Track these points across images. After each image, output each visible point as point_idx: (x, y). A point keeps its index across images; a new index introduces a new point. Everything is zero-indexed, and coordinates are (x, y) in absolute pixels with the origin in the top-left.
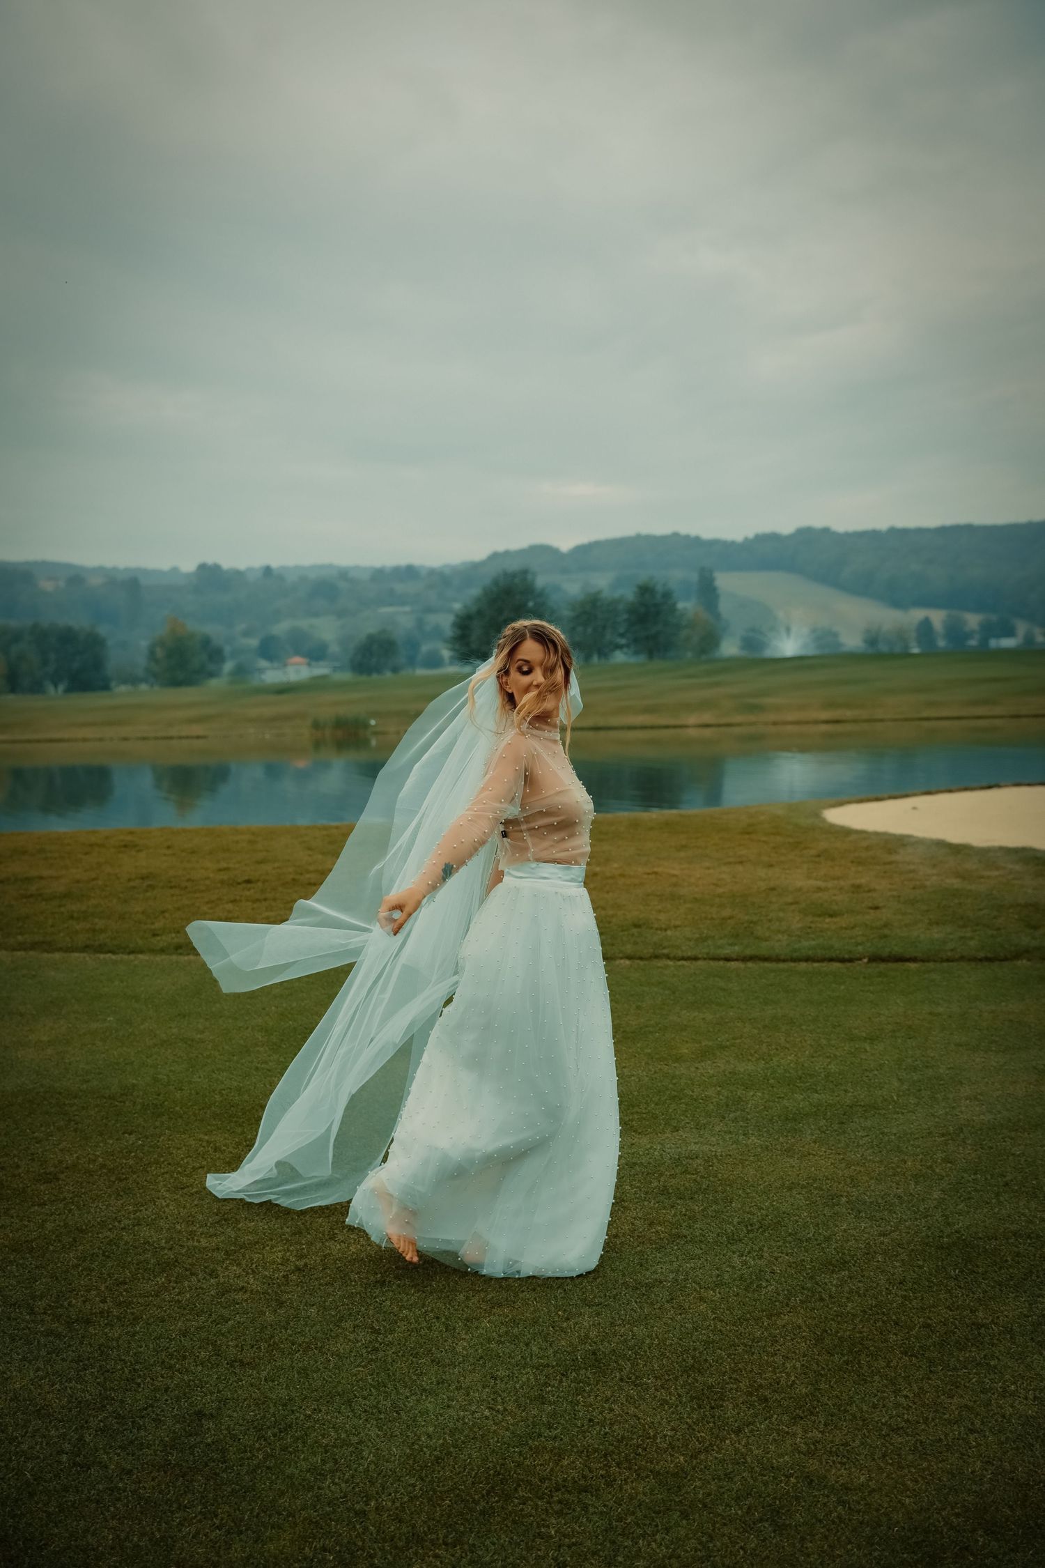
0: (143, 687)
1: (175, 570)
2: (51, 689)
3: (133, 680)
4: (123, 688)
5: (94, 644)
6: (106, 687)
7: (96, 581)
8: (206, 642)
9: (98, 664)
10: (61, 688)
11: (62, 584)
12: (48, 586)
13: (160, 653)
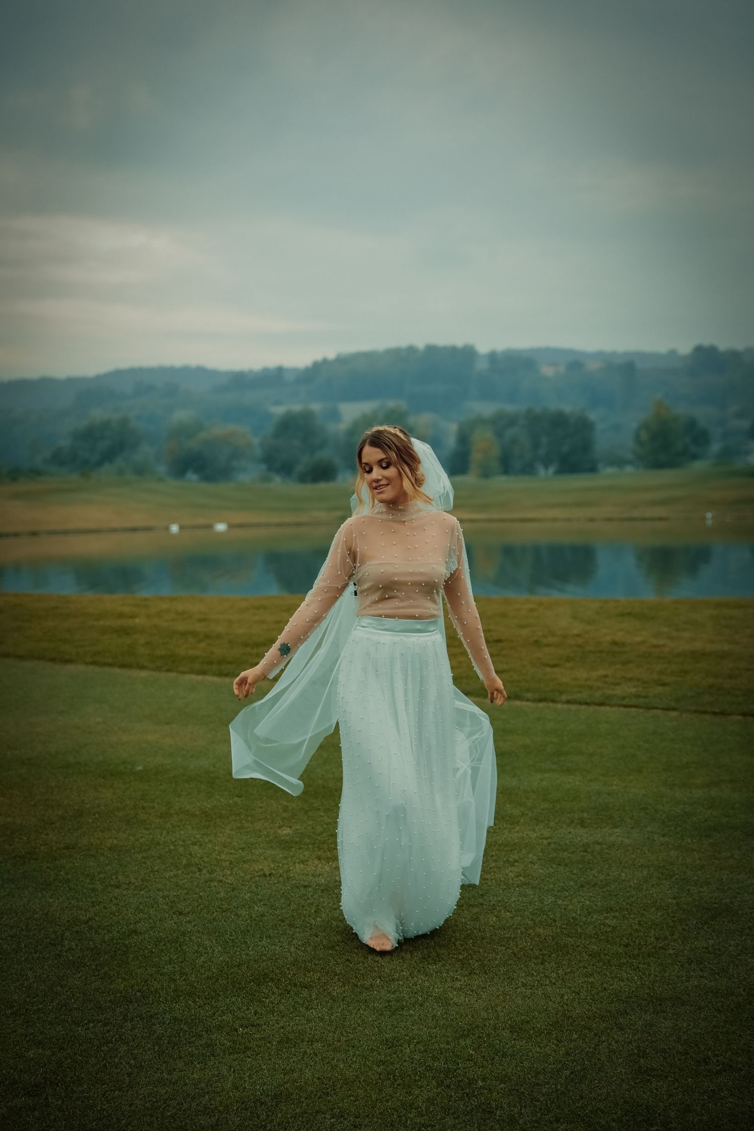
0: (629, 469)
1: (673, 353)
2: (542, 471)
3: (620, 463)
4: (609, 470)
5: (584, 426)
6: (592, 469)
7: (593, 366)
8: (691, 425)
9: (586, 447)
10: (551, 470)
11: (562, 369)
12: (548, 371)
13: (644, 436)
